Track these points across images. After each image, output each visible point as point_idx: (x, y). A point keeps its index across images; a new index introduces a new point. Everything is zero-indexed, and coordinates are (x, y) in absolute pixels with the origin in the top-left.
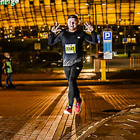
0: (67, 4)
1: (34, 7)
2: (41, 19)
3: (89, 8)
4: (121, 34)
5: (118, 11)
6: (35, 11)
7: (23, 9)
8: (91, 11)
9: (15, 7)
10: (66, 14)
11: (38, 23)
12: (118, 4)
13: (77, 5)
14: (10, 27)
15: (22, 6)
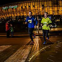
0: (35, 7)
1: (23, 9)
2: (25, 13)
3: (42, 9)
4: (54, 18)
5: (53, 10)
6: (23, 10)
7: (19, 10)
8: (43, 10)
9: (16, 9)
10: (34, 11)
11: (24, 15)
12: (53, 7)
13: (38, 8)
14: (14, 16)
15: (19, 8)
